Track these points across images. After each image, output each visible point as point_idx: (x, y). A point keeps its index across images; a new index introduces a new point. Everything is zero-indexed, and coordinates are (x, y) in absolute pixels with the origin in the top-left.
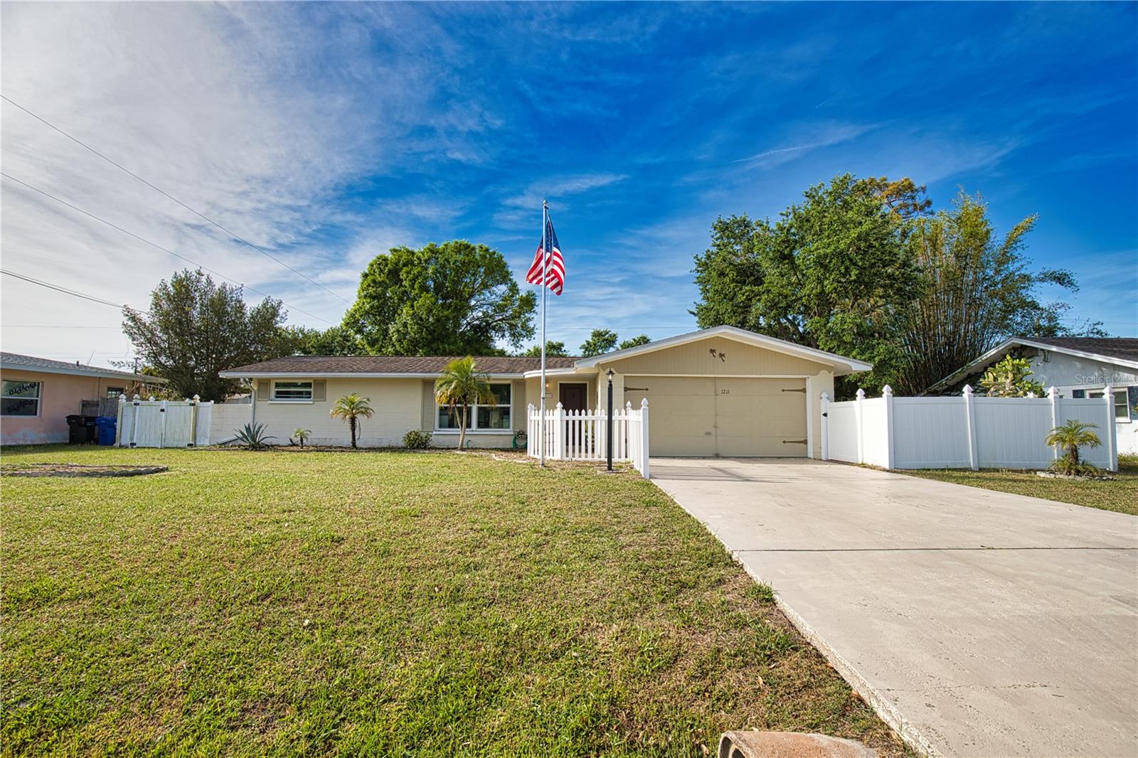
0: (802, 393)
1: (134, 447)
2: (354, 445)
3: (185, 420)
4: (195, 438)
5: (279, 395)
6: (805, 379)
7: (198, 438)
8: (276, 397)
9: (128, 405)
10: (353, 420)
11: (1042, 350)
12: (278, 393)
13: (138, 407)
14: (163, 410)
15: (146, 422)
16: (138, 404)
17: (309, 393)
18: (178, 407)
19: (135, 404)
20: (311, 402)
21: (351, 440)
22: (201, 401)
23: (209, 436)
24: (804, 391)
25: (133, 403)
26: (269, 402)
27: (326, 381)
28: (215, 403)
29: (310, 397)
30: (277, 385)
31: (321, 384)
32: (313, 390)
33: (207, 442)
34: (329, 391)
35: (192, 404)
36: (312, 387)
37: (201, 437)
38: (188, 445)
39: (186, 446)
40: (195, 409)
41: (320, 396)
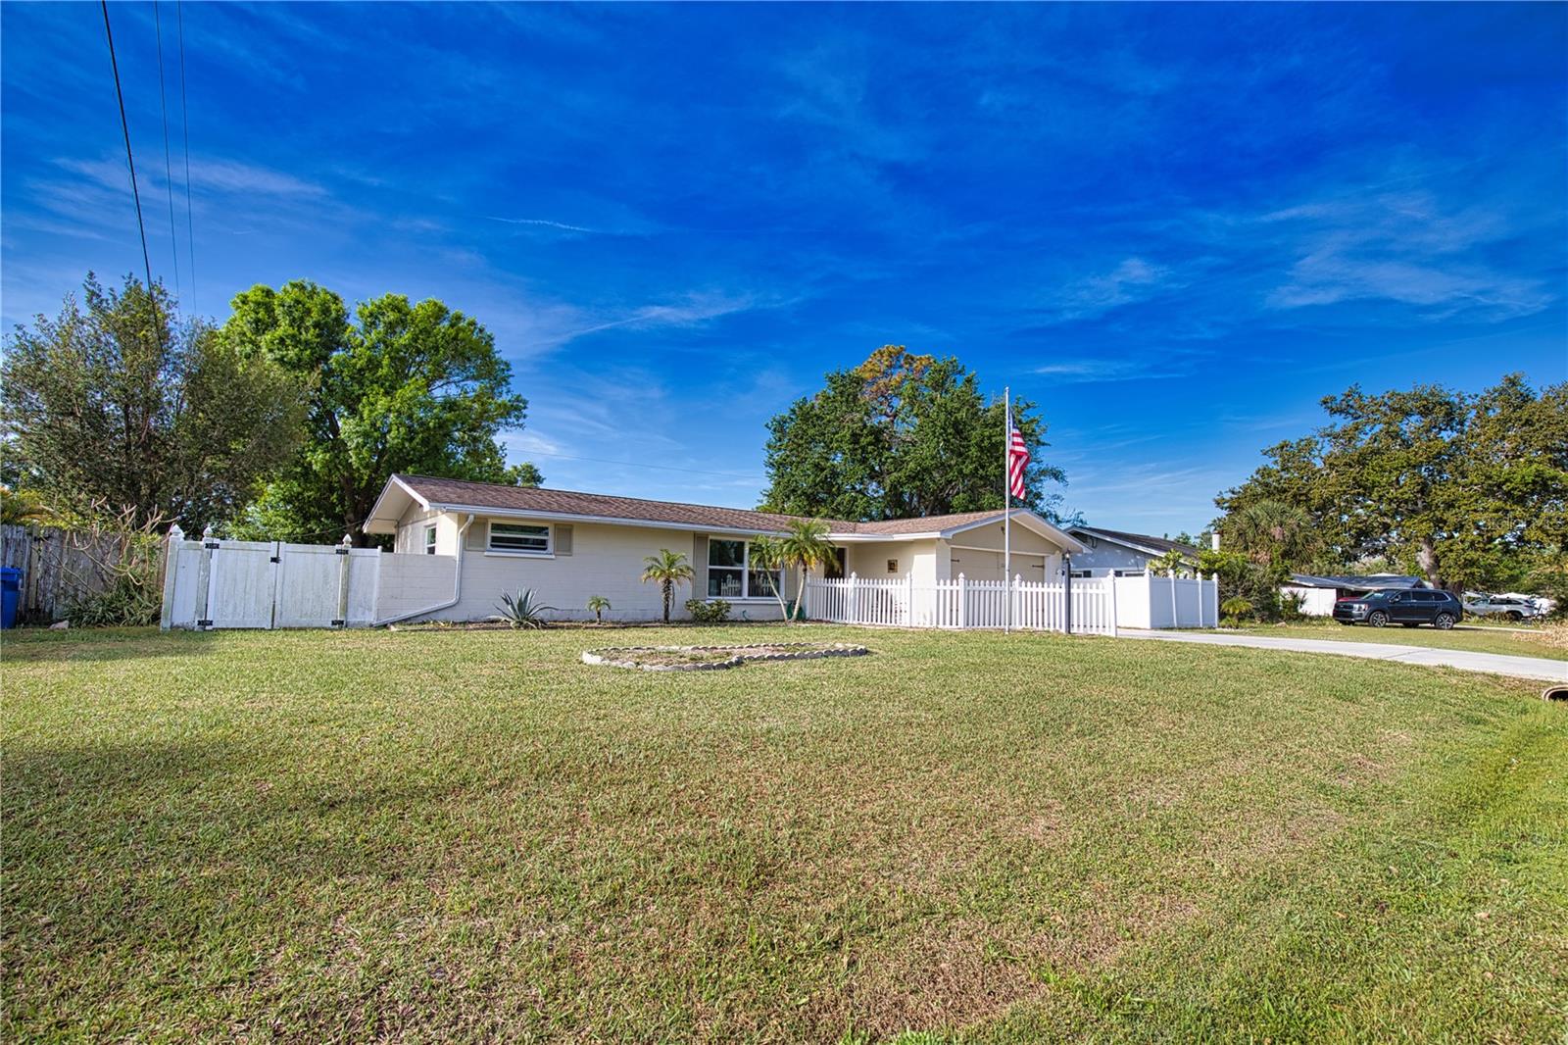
0: (1040, 569)
1: (207, 628)
2: (666, 617)
3: (326, 576)
4: (345, 610)
5: (497, 542)
6: (1043, 557)
7: (351, 611)
8: (492, 546)
9: (189, 547)
10: (668, 582)
11: (1091, 537)
12: (494, 539)
13: (215, 551)
14: (275, 560)
15: (235, 580)
16: (217, 546)
17: (544, 542)
18: (310, 556)
19: (207, 546)
20: (553, 557)
21: (663, 612)
22: (353, 547)
23: (374, 609)
24: (1043, 567)
25: (202, 543)
26: (486, 553)
27: (572, 526)
28: (383, 551)
29: (545, 549)
30: (496, 527)
31: (565, 530)
32: (550, 539)
33: (371, 618)
34: (578, 542)
35: (338, 552)
36: (547, 534)
37: (360, 609)
38: (333, 623)
39: (330, 625)
40: (345, 560)
41: (565, 548)
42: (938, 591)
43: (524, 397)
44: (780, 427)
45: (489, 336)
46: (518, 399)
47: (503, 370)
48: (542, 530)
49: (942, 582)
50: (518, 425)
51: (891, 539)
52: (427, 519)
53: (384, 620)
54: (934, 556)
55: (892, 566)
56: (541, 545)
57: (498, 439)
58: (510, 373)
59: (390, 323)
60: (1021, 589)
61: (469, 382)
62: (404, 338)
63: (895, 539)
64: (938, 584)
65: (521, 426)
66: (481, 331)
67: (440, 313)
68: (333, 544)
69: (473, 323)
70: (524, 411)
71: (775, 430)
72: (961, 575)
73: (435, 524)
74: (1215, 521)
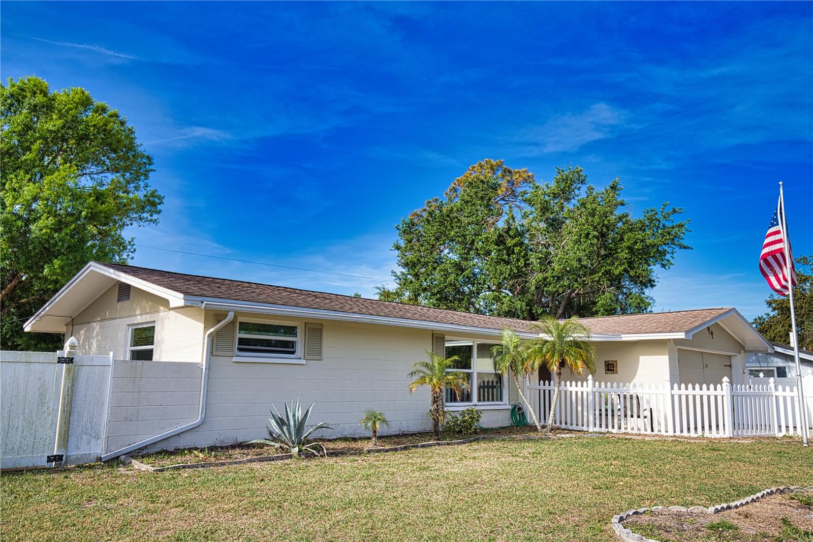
0: (729, 368)
3: (42, 396)
4: (65, 439)
5: (246, 346)
6: (730, 356)
7: (72, 441)
8: (240, 350)
12: (242, 341)
17: (292, 344)
23: (103, 436)
26: (235, 359)
27: (322, 324)
29: (293, 353)
30: (244, 327)
31: (315, 329)
32: (299, 340)
33: (99, 449)
34: (330, 344)
35: (61, 360)
36: (295, 335)
37: (85, 437)
38: (50, 459)
39: (43, 462)
40: (68, 371)
41: (315, 352)
42: (673, 396)
43: (160, 193)
44: (409, 229)
45: (130, 130)
46: (153, 195)
47: (145, 163)
48: (291, 330)
49: (676, 386)
50: (151, 220)
51: (619, 340)
52: (136, 315)
53: (115, 451)
54: (667, 357)
55: (610, 367)
56: (287, 348)
57: (126, 234)
58: (151, 167)
59: (35, 106)
60: (777, 393)
61: (107, 174)
62: (53, 123)
63: (623, 339)
64: (672, 388)
65: (155, 221)
66: (122, 123)
67: (86, 103)
68: (54, 350)
69: (116, 115)
70: (159, 207)
71: (404, 232)
72: (725, 379)
73: (154, 322)
74: (756, 320)
